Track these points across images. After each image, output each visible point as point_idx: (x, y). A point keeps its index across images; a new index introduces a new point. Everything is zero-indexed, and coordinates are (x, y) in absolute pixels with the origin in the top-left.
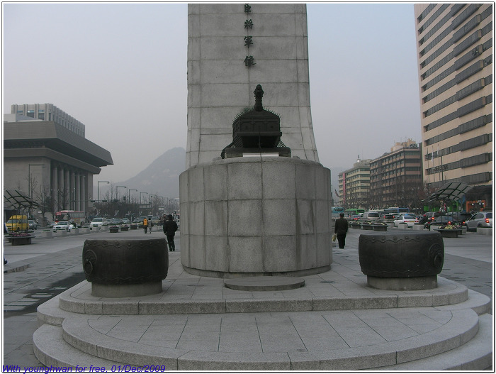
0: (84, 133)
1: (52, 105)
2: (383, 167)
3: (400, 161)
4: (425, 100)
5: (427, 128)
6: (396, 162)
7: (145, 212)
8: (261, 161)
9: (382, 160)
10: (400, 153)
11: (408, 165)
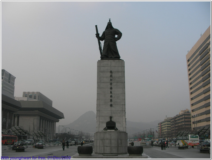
0: (52, 104)
1: (39, 92)
2: (176, 121)
3: (183, 118)
4: (191, 93)
5: (192, 105)
6: (181, 119)
7: (77, 138)
8: (111, 132)
9: (175, 118)
10: (182, 115)
11: (186, 120)
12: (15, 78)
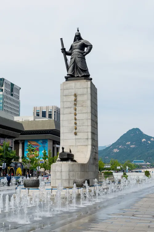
12: (20, 88)
